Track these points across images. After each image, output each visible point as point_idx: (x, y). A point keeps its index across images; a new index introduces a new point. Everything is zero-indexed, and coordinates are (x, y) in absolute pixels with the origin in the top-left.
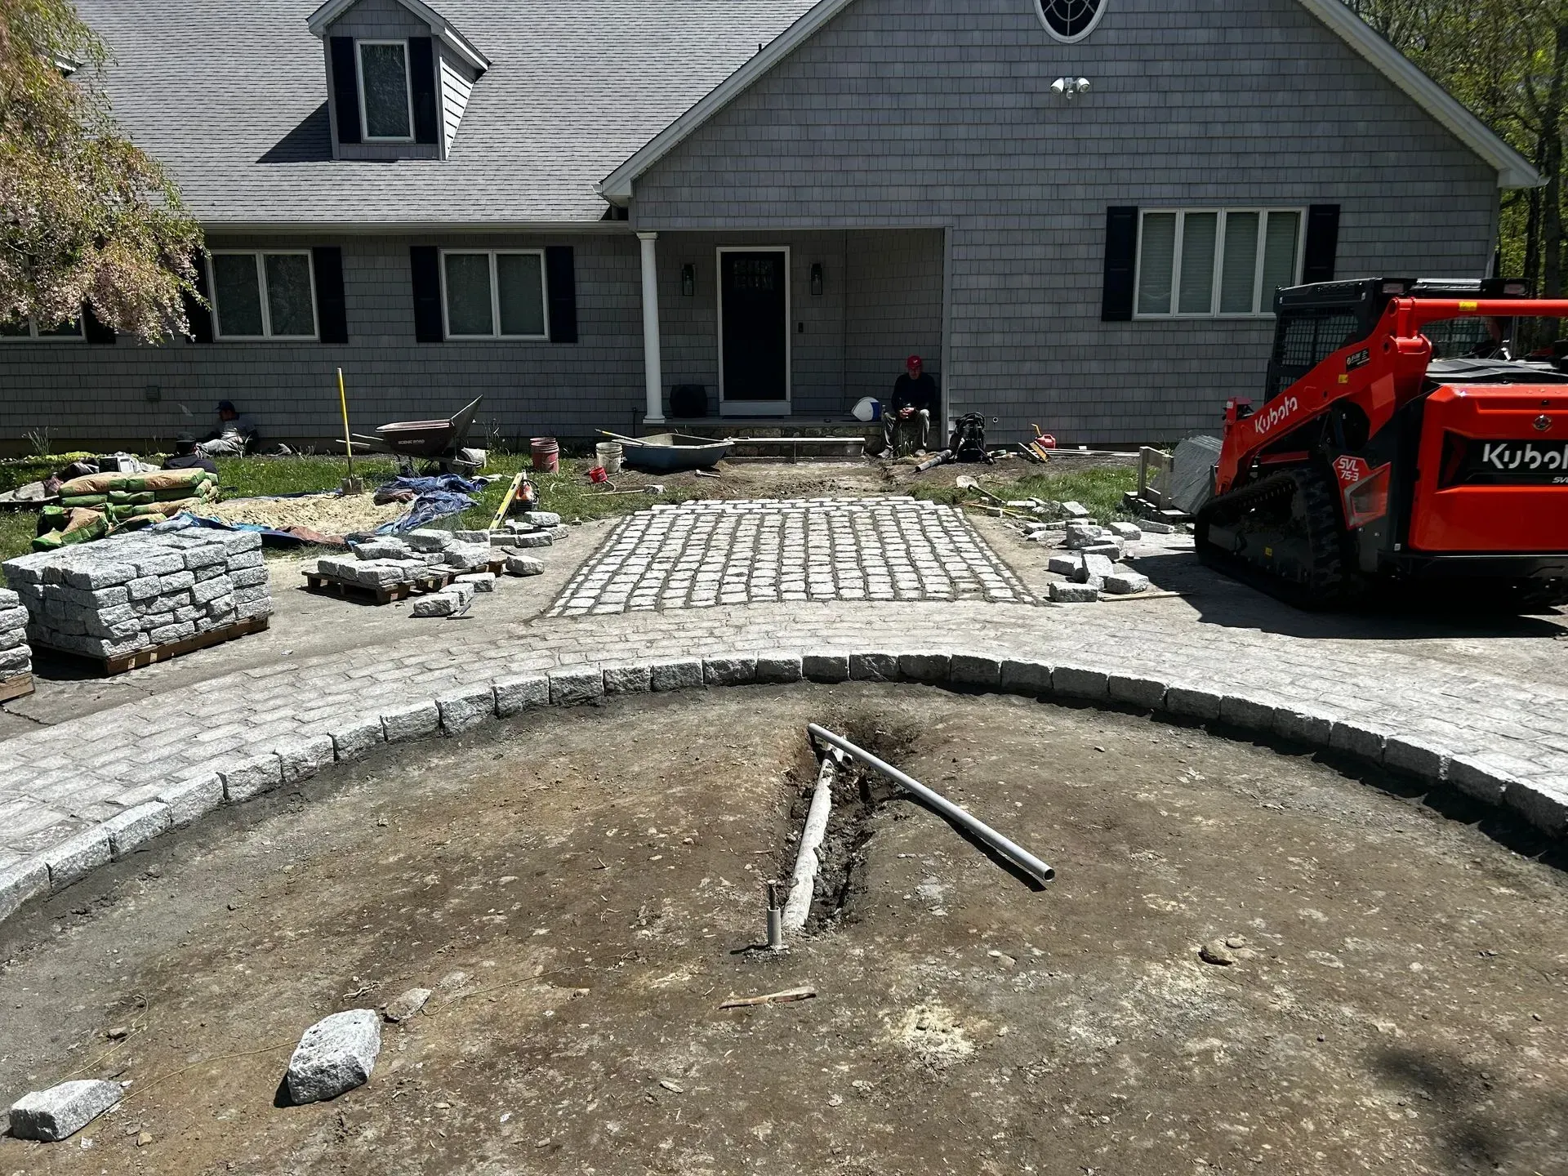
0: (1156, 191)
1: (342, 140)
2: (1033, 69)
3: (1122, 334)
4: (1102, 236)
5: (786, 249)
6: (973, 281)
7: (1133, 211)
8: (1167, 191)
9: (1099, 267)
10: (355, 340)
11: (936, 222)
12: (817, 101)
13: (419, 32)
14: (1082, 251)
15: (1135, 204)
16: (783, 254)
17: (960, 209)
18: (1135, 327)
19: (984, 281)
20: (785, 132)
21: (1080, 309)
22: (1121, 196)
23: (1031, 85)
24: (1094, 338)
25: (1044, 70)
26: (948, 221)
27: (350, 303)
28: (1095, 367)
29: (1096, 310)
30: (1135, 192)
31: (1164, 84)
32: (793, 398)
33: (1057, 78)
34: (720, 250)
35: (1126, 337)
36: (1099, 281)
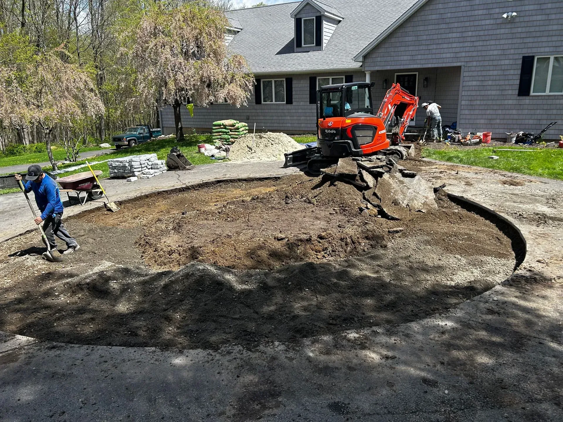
0: (542, 50)
1: (297, 47)
2: (497, 10)
3: (526, 100)
4: (520, 67)
5: (417, 73)
6: (470, 83)
7: (533, 57)
8: (547, 49)
9: (518, 77)
10: (294, 103)
11: (459, 64)
12: (422, 28)
13: (318, 14)
14: (512, 72)
15: (533, 55)
16: (416, 75)
17: (468, 59)
18: (531, 98)
19: (474, 83)
20: (410, 39)
21: (510, 92)
22: (527, 52)
23: (496, 16)
24: (515, 102)
25: (501, 10)
26: (462, 64)
27: (294, 93)
28: (514, 112)
29: (517, 92)
30: (534, 50)
31: (548, 12)
32: (416, 120)
33: (504, 13)
34: (396, 74)
35: (527, 102)
36: (518, 82)
